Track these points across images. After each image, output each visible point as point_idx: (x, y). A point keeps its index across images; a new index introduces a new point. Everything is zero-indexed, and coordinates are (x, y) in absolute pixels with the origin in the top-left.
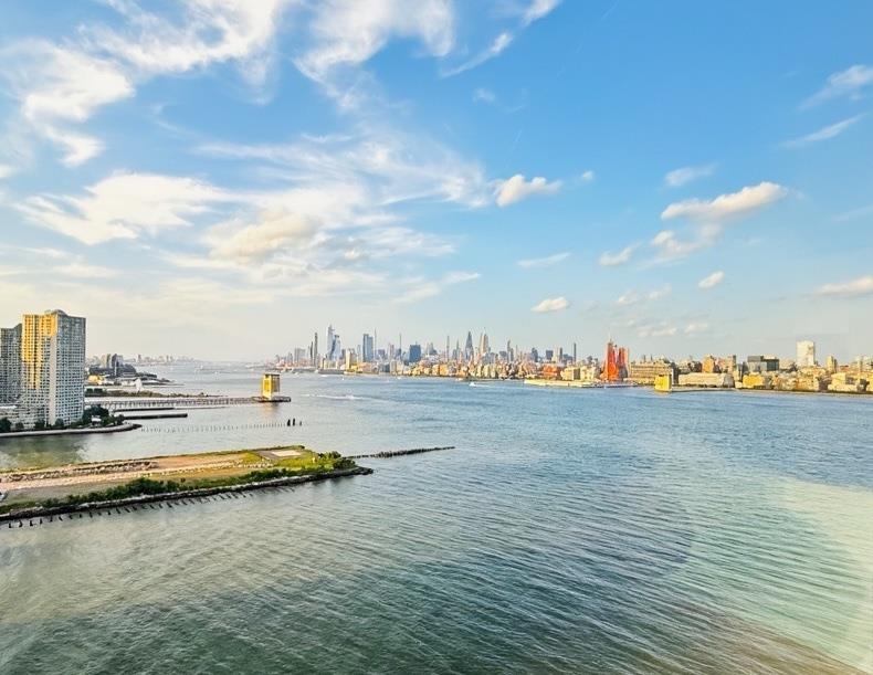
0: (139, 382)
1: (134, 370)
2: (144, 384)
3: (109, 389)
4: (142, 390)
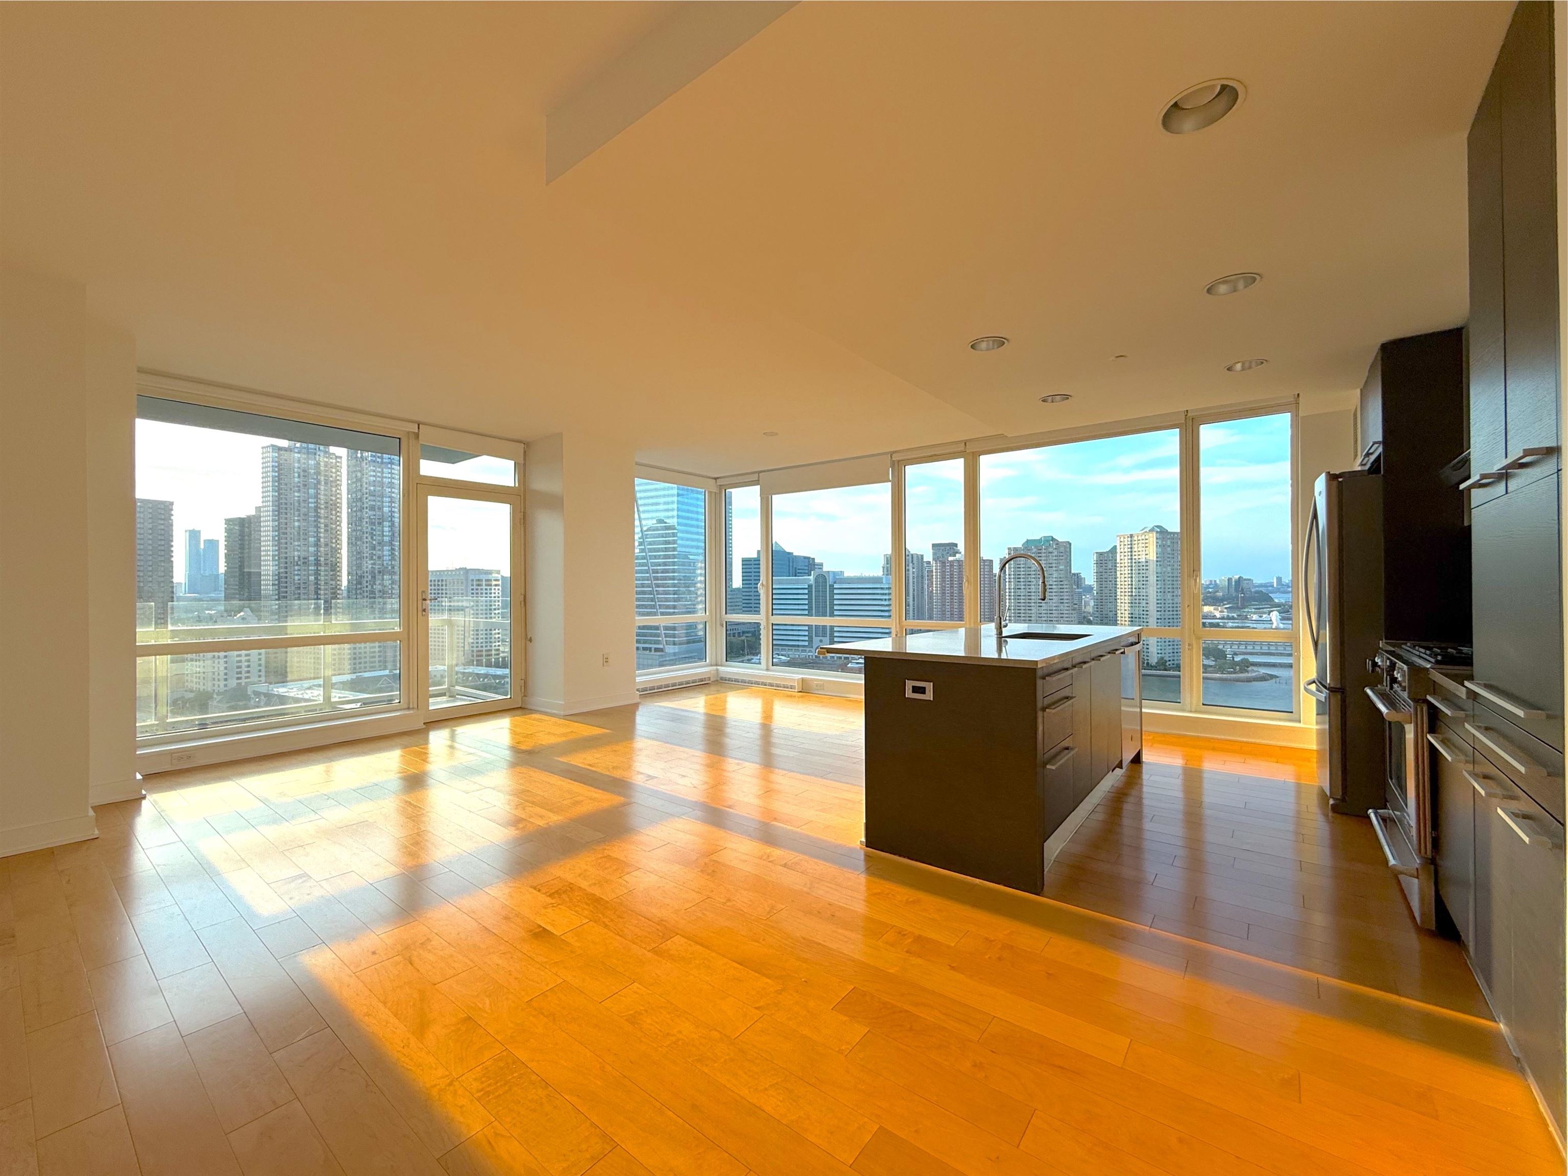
0: (1275, 614)
1: (1271, 599)
2: (1282, 619)
3: (1230, 624)
4: (1281, 625)
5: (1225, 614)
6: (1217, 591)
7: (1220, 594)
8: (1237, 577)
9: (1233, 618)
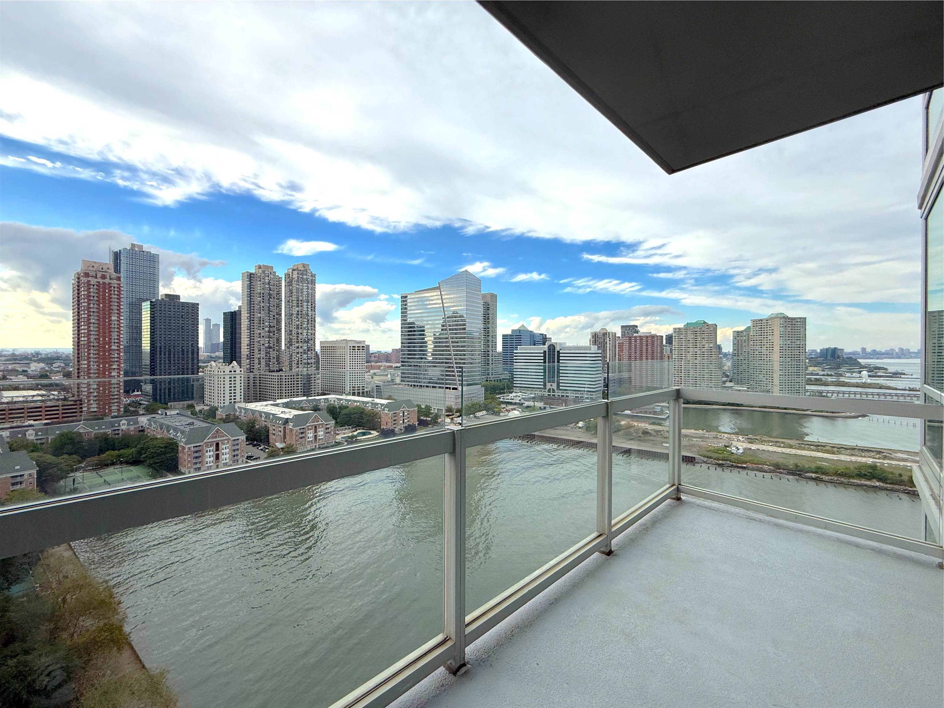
0: (865, 373)
1: (860, 363)
2: (869, 376)
3: (830, 379)
4: (869, 381)
5: (826, 372)
6: (819, 357)
8: (832, 347)
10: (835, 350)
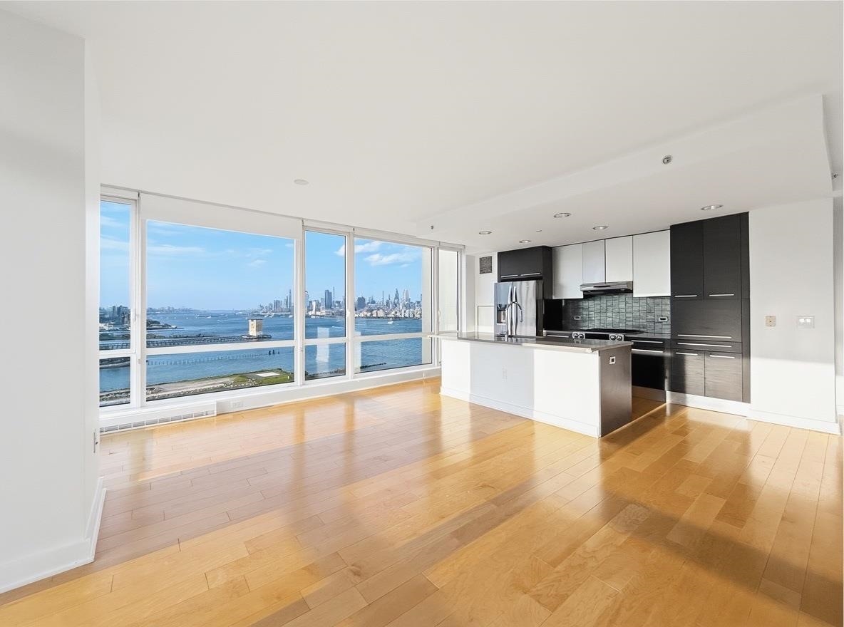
2: (148, 329)
5: (112, 328)
6: (106, 314)
7: (107, 316)
8: (119, 306)
9: (117, 330)
10: (119, 309)
